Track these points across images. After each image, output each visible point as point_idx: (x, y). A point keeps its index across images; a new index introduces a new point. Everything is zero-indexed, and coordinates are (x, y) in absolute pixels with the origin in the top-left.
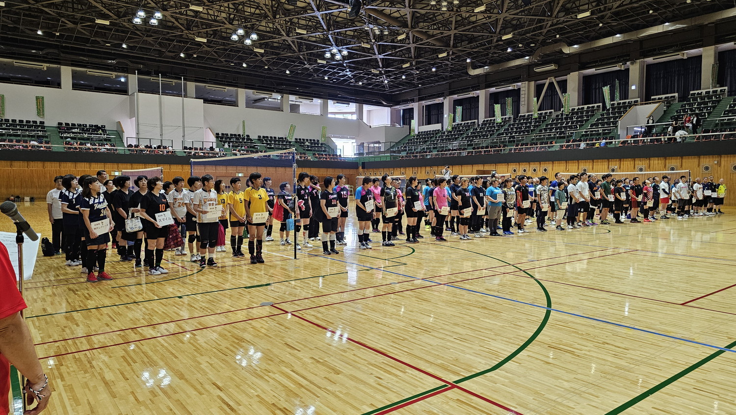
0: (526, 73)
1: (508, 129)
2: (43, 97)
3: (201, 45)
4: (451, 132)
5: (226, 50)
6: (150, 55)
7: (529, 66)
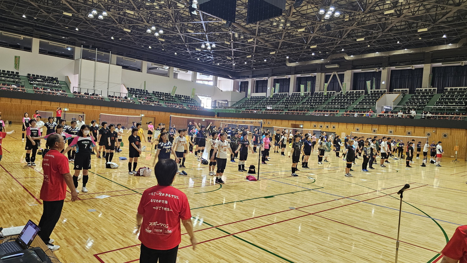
0: (321, 68)
1: (308, 100)
2: (19, 57)
3: (126, 33)
4: (272, 98)
5: (141, 37)
6: (91, 36)
7: (322, 65)
